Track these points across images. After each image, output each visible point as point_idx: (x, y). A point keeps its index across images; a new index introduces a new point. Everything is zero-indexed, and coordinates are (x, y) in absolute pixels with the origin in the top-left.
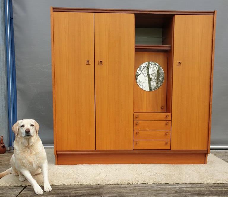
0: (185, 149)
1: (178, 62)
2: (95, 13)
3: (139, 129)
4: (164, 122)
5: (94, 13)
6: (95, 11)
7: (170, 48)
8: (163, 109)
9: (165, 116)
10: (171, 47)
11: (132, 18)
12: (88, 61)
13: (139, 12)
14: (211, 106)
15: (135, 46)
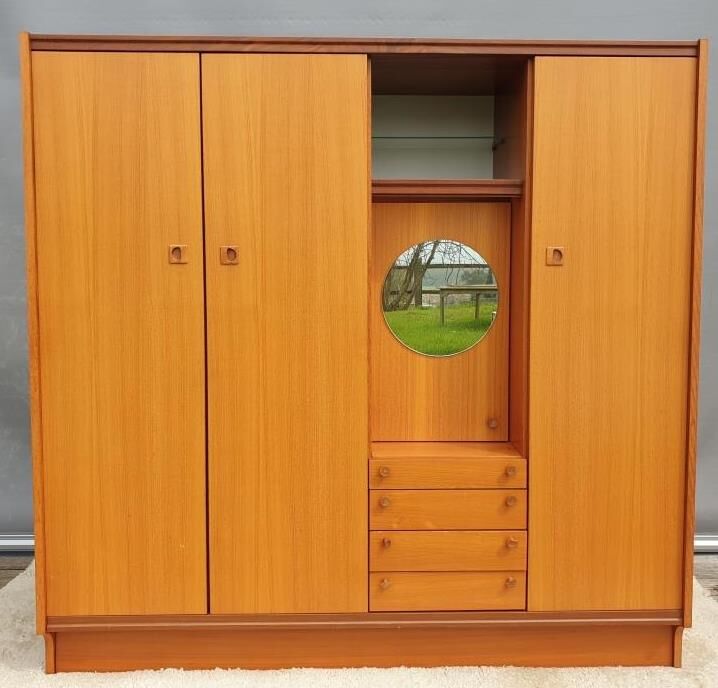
0: (586, 606)
1: (551, 248)
2: (203, 55)
3: (395, 526)
4: (498, 497)
5: (201, 53)
6: (202, 46)
7: (517, 191)
8: (494, 428)
9: (499, 473)
10: (522, 186)
11: (357, 71)
12: (178, 249)
13: (384, 49)
14: (692, 429)
15: (374, 185)
